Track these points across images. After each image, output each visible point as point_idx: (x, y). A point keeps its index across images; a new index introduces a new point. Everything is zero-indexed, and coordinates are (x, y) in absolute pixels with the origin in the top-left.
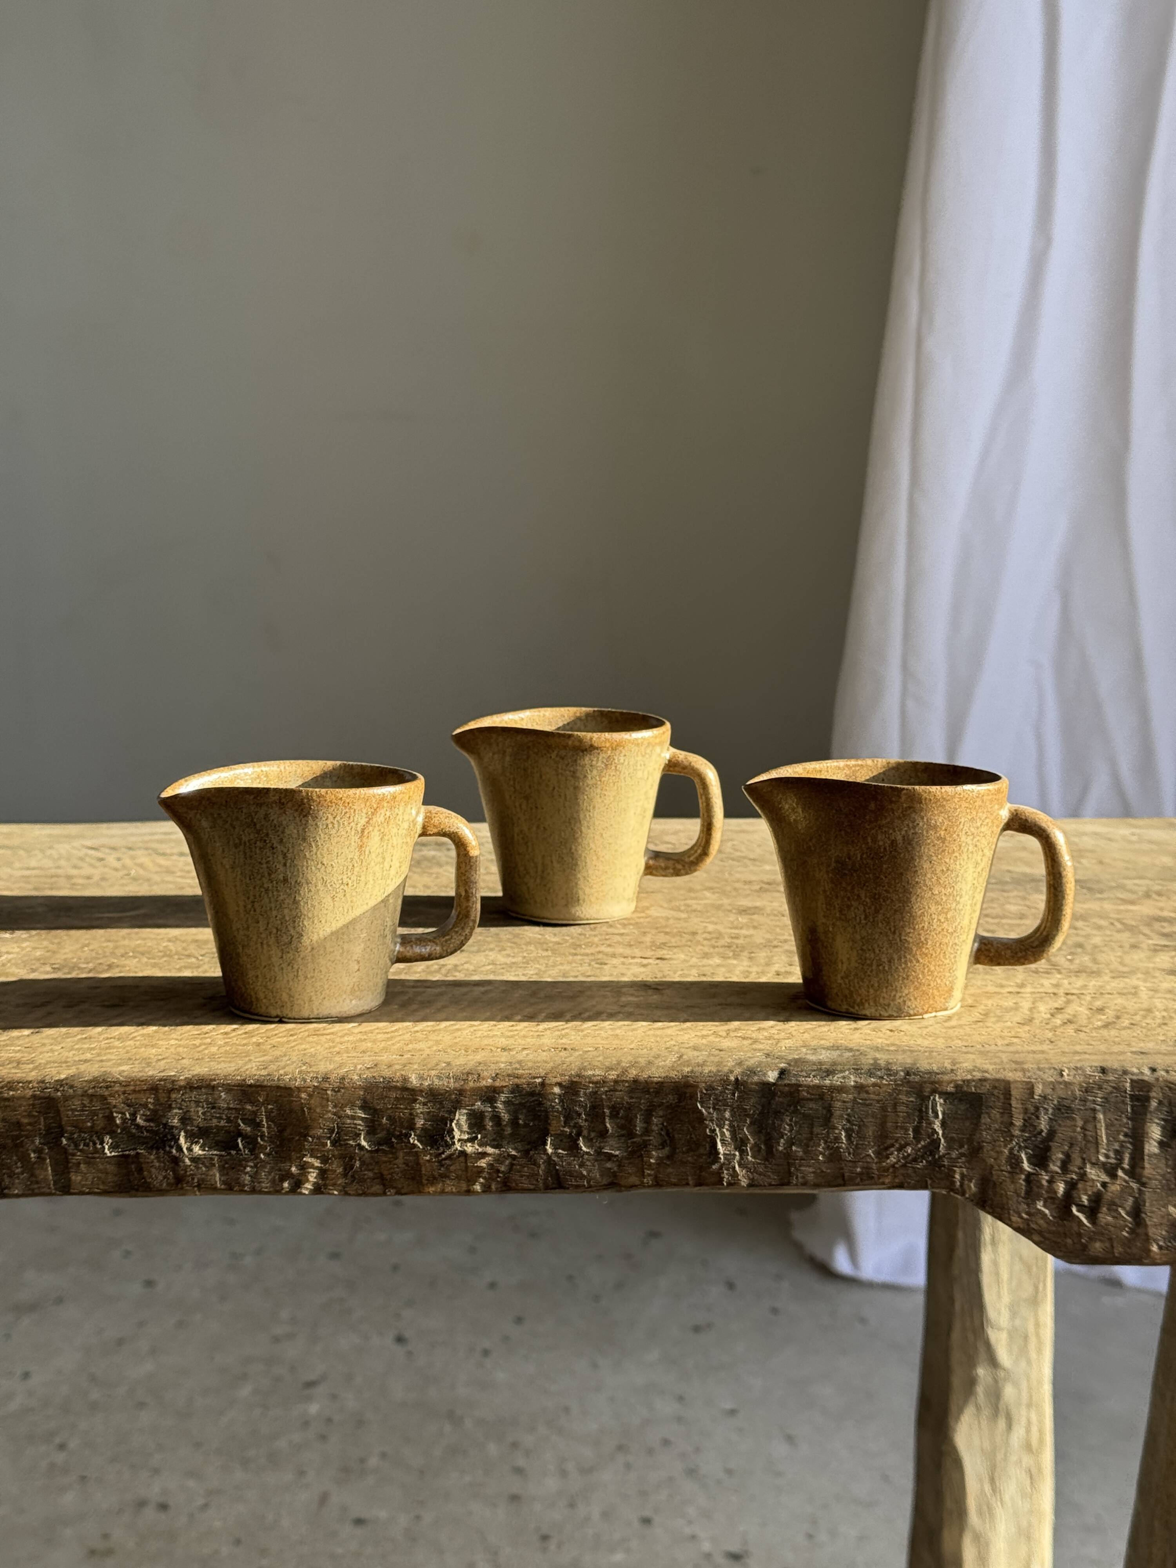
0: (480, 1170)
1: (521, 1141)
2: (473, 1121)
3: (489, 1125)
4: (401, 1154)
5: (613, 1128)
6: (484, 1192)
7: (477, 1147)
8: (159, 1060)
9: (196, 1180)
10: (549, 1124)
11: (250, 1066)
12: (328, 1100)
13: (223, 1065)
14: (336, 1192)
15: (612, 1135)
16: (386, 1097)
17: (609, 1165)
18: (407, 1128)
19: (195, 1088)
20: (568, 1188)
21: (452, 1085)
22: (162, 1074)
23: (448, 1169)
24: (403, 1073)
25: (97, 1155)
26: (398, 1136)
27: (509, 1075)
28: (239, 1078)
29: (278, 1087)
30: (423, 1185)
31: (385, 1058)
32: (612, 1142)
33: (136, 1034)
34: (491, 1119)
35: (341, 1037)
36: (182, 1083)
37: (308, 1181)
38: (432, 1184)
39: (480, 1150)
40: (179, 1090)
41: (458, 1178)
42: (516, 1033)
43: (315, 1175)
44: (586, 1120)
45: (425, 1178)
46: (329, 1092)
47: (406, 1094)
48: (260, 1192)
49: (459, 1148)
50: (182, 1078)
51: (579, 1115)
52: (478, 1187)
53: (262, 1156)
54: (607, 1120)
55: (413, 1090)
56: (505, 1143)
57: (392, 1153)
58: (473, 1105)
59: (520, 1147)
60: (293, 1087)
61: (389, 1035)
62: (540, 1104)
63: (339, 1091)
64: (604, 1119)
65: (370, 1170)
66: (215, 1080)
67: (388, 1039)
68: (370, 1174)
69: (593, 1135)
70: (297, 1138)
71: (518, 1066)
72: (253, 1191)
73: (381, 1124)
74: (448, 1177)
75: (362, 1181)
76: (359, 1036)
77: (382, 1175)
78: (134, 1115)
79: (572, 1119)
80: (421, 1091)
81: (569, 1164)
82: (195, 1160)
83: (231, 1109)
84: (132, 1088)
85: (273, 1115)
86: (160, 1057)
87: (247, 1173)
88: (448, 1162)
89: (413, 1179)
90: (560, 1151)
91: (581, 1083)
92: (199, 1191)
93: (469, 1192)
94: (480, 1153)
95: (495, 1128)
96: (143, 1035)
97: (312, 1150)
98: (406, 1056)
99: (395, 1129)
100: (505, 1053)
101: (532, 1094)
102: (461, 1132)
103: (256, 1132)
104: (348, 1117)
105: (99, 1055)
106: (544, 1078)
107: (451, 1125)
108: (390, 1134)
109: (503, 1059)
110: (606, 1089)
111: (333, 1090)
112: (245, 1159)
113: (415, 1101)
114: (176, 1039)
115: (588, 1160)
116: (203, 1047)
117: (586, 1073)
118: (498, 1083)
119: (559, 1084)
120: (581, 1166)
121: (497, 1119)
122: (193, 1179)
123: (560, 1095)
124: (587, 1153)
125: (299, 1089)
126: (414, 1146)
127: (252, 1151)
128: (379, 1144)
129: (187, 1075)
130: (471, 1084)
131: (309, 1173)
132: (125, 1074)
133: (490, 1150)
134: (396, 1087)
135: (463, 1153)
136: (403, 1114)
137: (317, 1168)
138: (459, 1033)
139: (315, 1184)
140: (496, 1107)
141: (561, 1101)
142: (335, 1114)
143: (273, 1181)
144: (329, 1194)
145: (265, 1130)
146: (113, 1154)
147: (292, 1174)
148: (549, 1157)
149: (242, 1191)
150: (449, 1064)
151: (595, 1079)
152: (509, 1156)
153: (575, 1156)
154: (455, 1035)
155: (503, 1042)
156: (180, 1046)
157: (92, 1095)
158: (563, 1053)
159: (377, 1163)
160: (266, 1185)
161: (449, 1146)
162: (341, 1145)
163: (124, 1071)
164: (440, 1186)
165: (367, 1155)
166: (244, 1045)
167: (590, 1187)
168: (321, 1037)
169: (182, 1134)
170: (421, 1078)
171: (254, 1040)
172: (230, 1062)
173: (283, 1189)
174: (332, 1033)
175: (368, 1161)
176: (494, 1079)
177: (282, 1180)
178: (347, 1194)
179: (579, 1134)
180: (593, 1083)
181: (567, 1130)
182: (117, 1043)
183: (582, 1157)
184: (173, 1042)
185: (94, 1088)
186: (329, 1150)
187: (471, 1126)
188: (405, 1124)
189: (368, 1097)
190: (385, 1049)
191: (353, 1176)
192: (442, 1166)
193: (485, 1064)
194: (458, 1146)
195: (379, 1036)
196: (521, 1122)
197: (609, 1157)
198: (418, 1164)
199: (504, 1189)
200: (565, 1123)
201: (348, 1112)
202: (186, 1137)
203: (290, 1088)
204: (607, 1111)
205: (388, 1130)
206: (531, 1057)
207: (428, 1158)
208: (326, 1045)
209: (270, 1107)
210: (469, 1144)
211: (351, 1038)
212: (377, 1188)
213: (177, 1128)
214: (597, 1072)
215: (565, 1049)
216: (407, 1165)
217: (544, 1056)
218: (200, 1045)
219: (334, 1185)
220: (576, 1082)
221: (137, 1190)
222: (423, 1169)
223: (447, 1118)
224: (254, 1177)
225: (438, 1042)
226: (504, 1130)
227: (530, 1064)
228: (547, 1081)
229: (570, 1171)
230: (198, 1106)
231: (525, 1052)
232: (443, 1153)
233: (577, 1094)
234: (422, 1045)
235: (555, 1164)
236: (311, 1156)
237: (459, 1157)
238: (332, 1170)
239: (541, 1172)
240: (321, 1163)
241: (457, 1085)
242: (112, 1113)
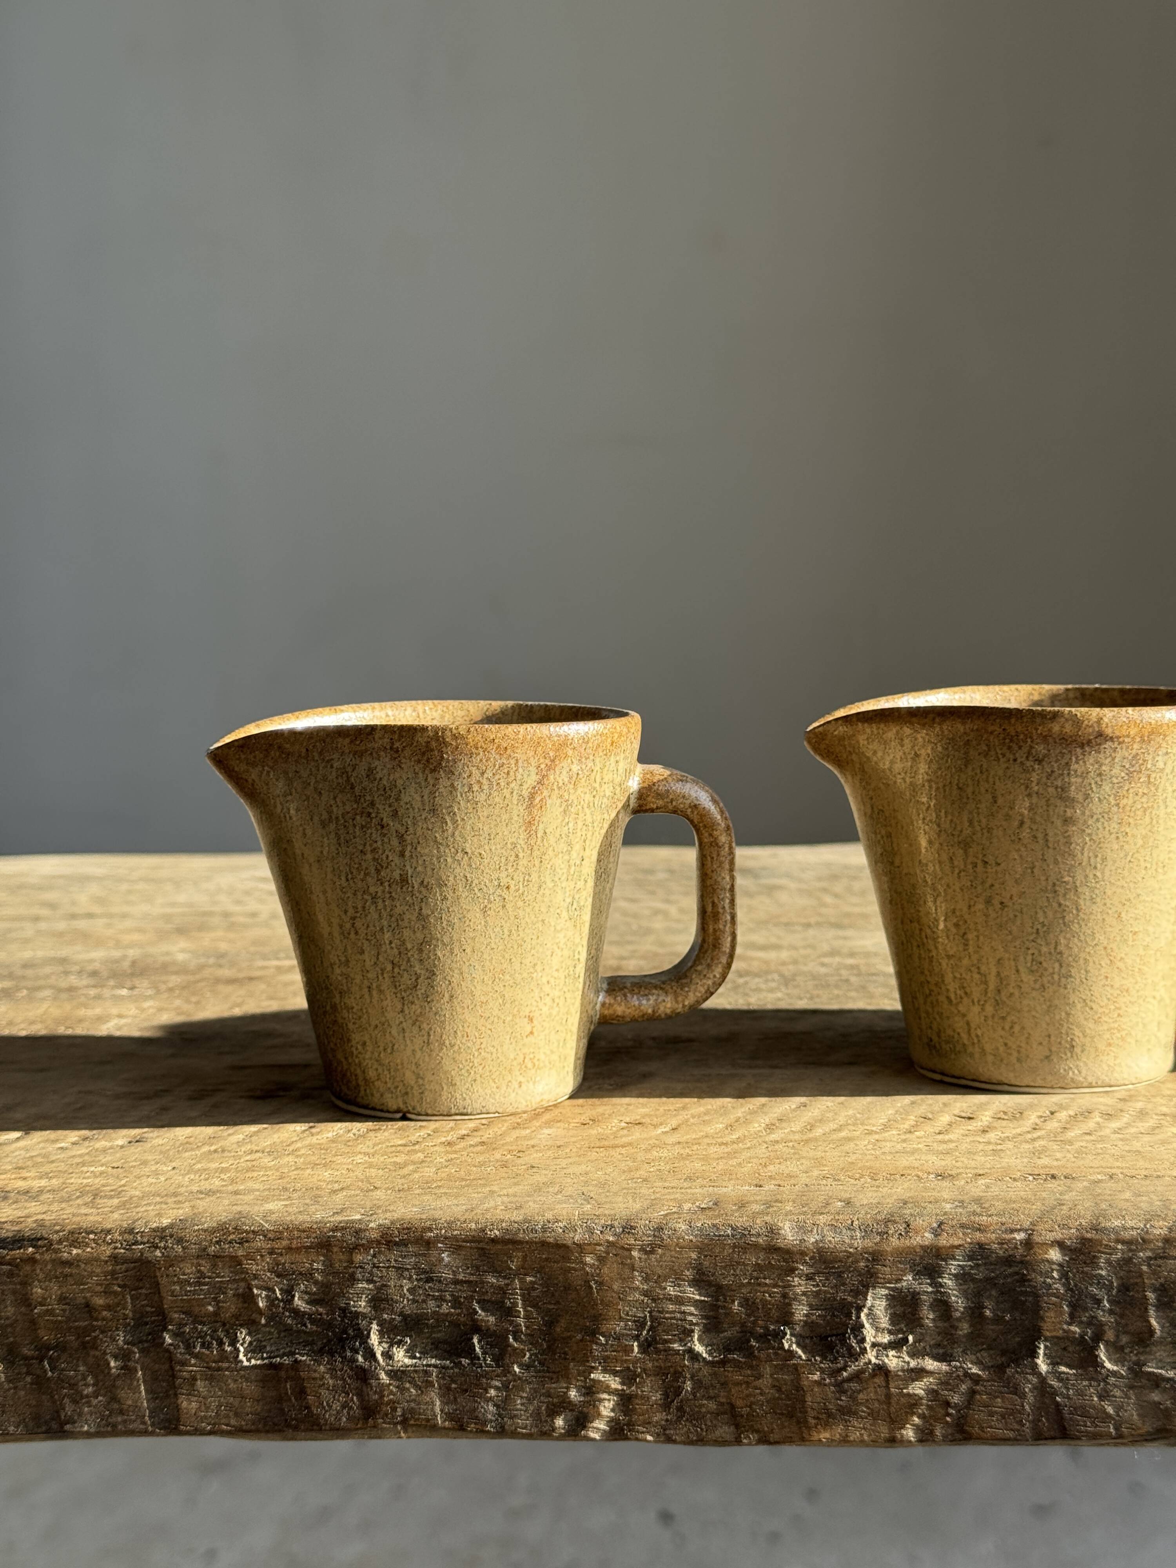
0: (913, 1403)
1: (990, 1348)
2: (899, 1310)
3: (928, 1317)
4: (767, 1370)
5: (1163, 1327)
6: (921, 1441)
7: (907, 1359)
8: (334, 1192)
9: (399, 1412)
10: (1042, 1319)
11: (492, 1204)
12: (633, 1269)
13: (445, 1202)
14: (649, 1438)
15: (1161, 1342)
16: (738, 1263)
17: (1156, 1396)
18: (777, 1322)
19: (396, 1244)
20: (1079, 1438)
21: (859, 1243)
22: (339, 1218)
23: (853, 1398)
24: (768, 1219)
25: (225, 1365)
26: (761, 1336)
27: (963, 1226)
28: (473, 1226)
29: (544, 1244)
30: (809, 1428)
31: (730, 1190)
32: (1160, 1353)
33: (299, 1145)
34: (932, 1307)
35: (647, 1150)
36: (374, 1235)
37: (599, 1415)
38: (826, 1425)
39: (913, 1364)
40: (366, 1248)
41: (874, 1415)
42: (952, 1146)
43: (611, 1405)
44: (1111, 1312)
45: (812, 1413)
46: (635, 1254)
47: (775, 1259)
48: (514, 1435)
49: (874, 1360)
50: (372, 1225)
51: (1098, 1302)
52: (909, 1433)
53: (517, 1369)
54: (1152, 1312)
55: (788, 1252)
56: (958, 1351)
57: (751, 1367)
58: (899, 1280)
59: (987, 1360)
60: (569, 1243)
61: (729, 1149)
62: (1023, 1280)
63: (652, 1252)
64: (1146, 1310)
65: (710, 1398)
66: (430, 1229)
67: (730, 1155)
68: (712, 1405)
69: (1124, 1339)
70: (579, 1337)
71: (976, 1208)
72: (502, 1432)
73: (729, 1313)
74: (855, 1414)
75: (696, 1418)
76: (677, 1150)
77: (733, 1406)
78: (289, 1292)
79: (1085, 1309)
80: (803, 1253)
81: (1081, 1393)
82: (397, 1374)
83: (462, 1282)
84: (285, 1243)
85: (534, 1294)
86: (336, 1187)
87: (491, 1399)
88: (854, 1385)
89: (791, 1416)
90: (1063, 1369)
91: (1100, 1242)
92: (406, 1431)
93: (892, 1441)
94: (912, 1370)
95: (940, 1324)
96: (311, 1146)
97: (606, 1359)
98: (770, 1187)
99: (754, 1323)
100: (946, 1184)
101: (1008, 1261)
102: (877, 1329)
103: (506, 1325)
104: (670, 1299)
105: (233, 1181)
106: (1030, 1232)
107: (858, 1317)
108: (746, 1333)
109: (946, 1196)
110: (1149, 1254)
111: (642, 1250)
112: (486, 1375)
113: (792, 1270)
114: (365, 1154)
115: (1115, 1386)
116: (411, 1168)
117: (1108, 1224)
118: (944, 1241)
119: (1060, 1244)
120: (1101, 1397)
121: (942, 1305)
122: (394, 1409)
123: (1060, 1265)
124: (1114, 1374)
125: (581, 1247)
126: (791, 1354)
127: (498, 1360)
128: (727, 1349)
129: (381, 1219)
130: (895, 1242)
131: (601, 1400)
132: (274, 1217)
133: (930, 1364)
134: (756, 1246)
135: (882, 1370)
136: (770, 1295)
137: (615, 1392)
138: (852, 1145)
139: (610, 1421)
140: (941, 1286)
141: (1064, 1275)
142: (645, 1294)
143: (537, 1415)
144: (637, 1439)
145: (521, 1321)
146: (253, 1362)
147: (570, 1402)
148: (1043, 1380)
149: (481, 1432)
150: (848, 1203)
151: (1126, 1235)
152: (967, 1374)
153: (1091, 1379)
154: (846, 1148)
155: (936, 1162)
156: (371, 1166)
157: (216, 1256)
158: (1052, 1185)
159: (724, 1384)
160: (523, 1422)
161: (854, 1356)
162: (658, 1351)
163: (272, 1212)
164: (839, 1430)
165: (706, 1371)
166: (481, 1164)
167: (1120, 1436)
168: (612, 1152)
169: (375, 1327)
170: (801, 1228)
171: (498, 1156)
172: (457, 1196)
173: (554, 1430)
174: (630, 1144)
175: (706, 1381)
176: (936, 1233)
177: (553, 1413)
178: (669, 1440)
179: (1098, 1337)
180: (1123, 1242)
181: (1075, 1329)
182: (266, 1161)
183: (1105, 1380)
184: (359, 1159)
185: (217, 1242)
186: (636, 1361)
187: (895, 1319)
188: (775, 1313)
189: (706, 1263)
190: (728, 1174)
191: (680, 1409)
192: (844, 1392)
193: (916, 1204)
194: (871, 1356)
195: (712, 1149)
196: (988, 1313)
197: (1156, 1381)
198: (799, 1388)
199: (958, 1436)
200: (1072, 1316)
201: (671, 1290)
202: (381, 1333)
203: (565, 1247)
204: (1151, 1296)
205: (743, 1325)
206: (995, 1190)
207: (816, 1377)
208: (623, 1166)
209: (529, 1279)
210: (892, 1353)
211: (664, 1153)
212: (725, 1431)
213: (364, 1316)
214: (1130, 1223)
215: (1053, 1177)
216: (779, 1390)
217: (1019, 1190)
218: (406, 1164)
219: (647, 1423)
220: (1090, 1240)
221: (296, 1428)
222: (809, 1399)
223: (851, 1304)
224: (503, 1406)
225: (819, 1162)
226: (956, 1328)
227: (999, 1205)
228: (1036, 1238)
229: (1083, 1407)
230: (401, 1276)
231: (981, 1182)
232: (844, 1368)
233: (1093, 1262)
234: (791, 1167)
235: (1054, 1393)
236: (605, 1371)
237: (873, 1375)
238: (642, 1397)
239: (1027, 1407)
240: (622, 1383)
241: (868, 1243)
242: (251, 1290)
